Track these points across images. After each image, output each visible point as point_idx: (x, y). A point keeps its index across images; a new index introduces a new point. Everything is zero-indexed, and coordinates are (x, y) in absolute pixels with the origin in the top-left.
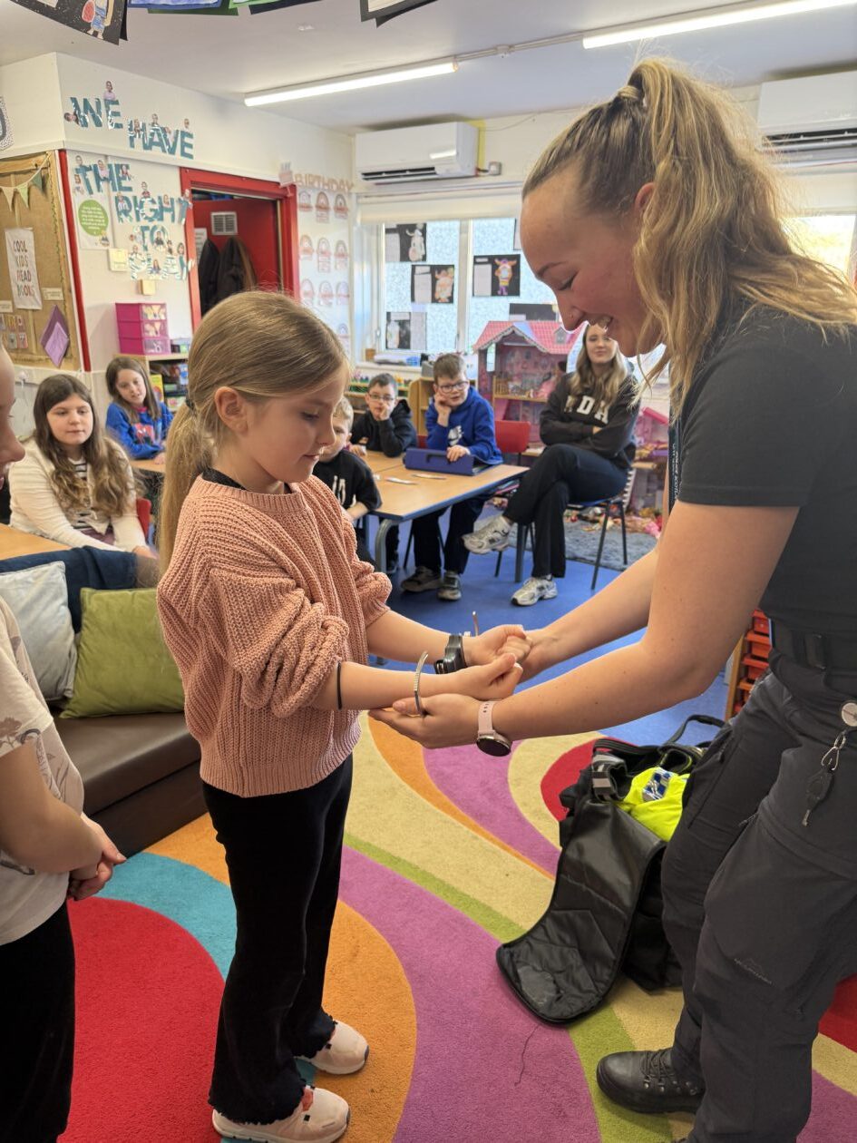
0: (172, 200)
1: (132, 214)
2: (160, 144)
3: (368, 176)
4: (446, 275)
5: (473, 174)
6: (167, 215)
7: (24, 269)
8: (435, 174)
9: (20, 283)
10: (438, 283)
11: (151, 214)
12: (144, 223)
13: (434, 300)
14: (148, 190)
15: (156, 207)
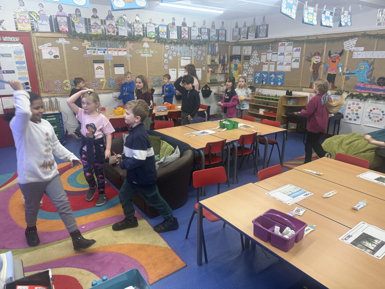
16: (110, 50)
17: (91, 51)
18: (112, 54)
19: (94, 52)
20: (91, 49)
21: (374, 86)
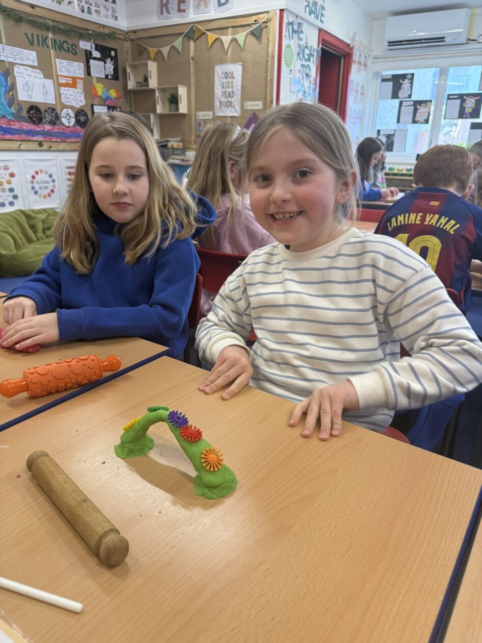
0: (314, 49)
1: (301, 56)
2: (314, 13)
3: (391, 43)
4: (425, 107)
5: (465, 42)
6: (312, 58)
7: (230, 90)
8: (444, 41)
9: (223, 99)
10: (419, 111)
11: (307, 57)
12: (304, 63)
13: (414, 122)
14: (308, 41)
15: (309, 52)
21: (26, 124)
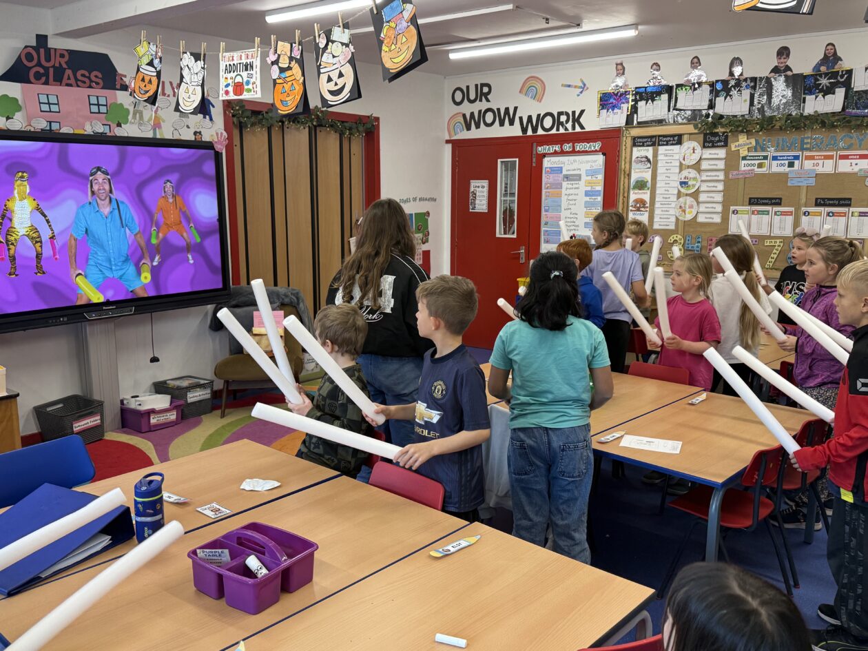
16: (812, 158)
17: (753, 162)
18: (815, 167)
19: (760, 166)
20: (754, 157)
